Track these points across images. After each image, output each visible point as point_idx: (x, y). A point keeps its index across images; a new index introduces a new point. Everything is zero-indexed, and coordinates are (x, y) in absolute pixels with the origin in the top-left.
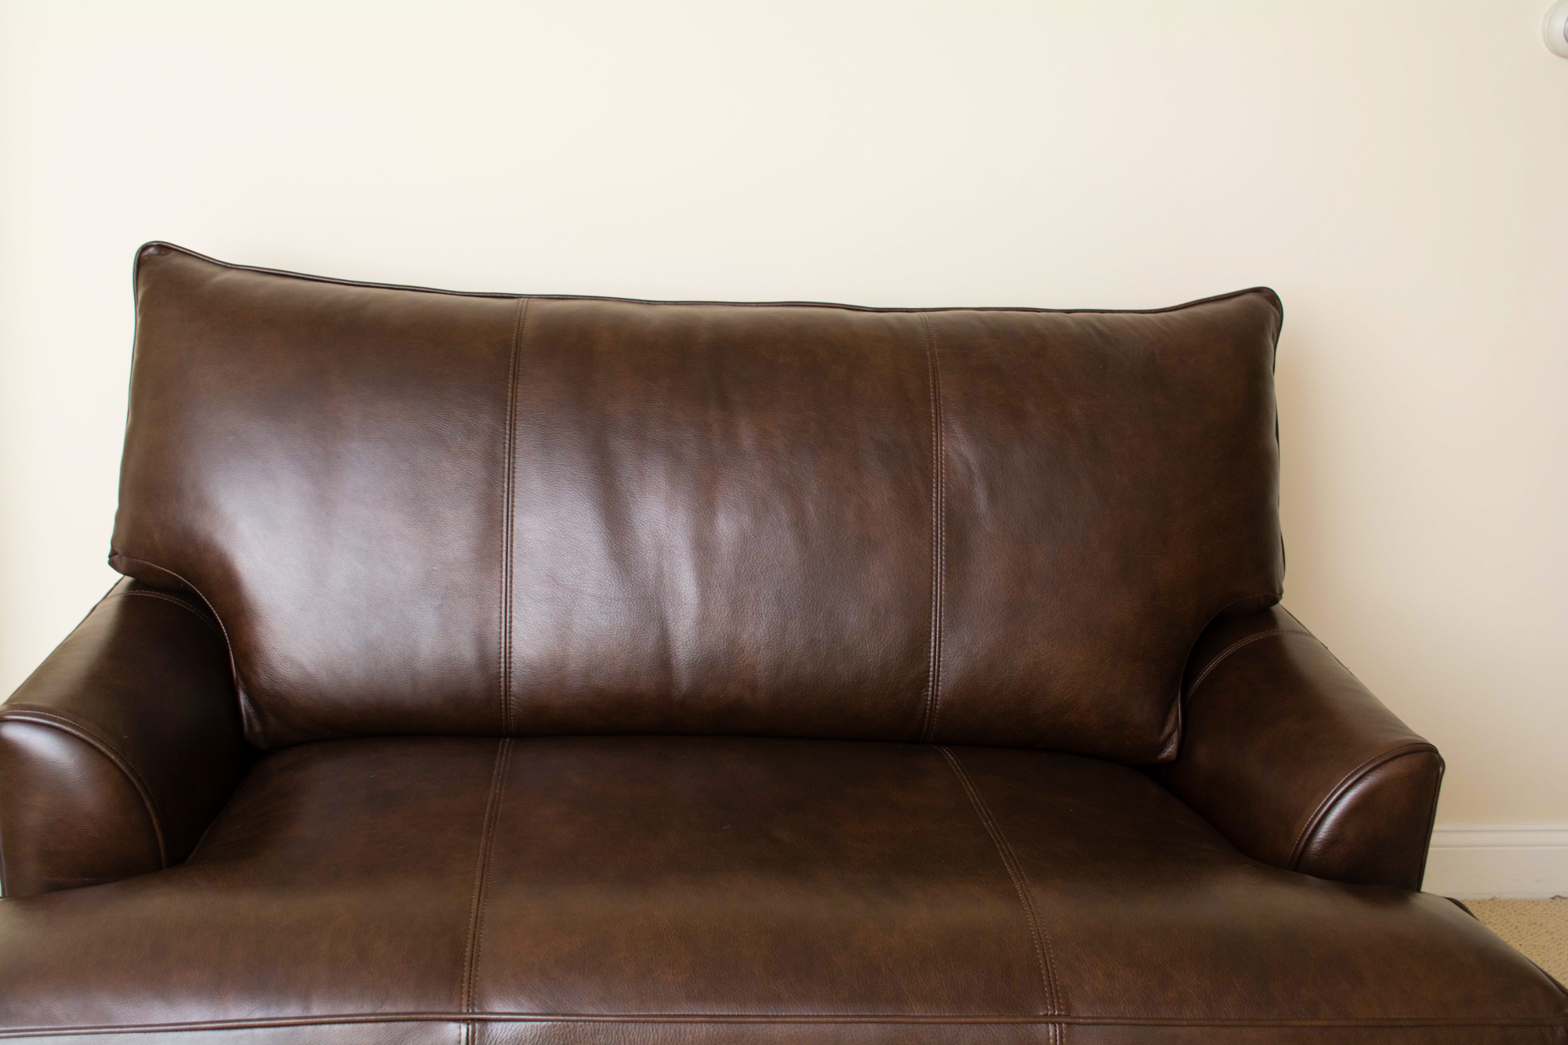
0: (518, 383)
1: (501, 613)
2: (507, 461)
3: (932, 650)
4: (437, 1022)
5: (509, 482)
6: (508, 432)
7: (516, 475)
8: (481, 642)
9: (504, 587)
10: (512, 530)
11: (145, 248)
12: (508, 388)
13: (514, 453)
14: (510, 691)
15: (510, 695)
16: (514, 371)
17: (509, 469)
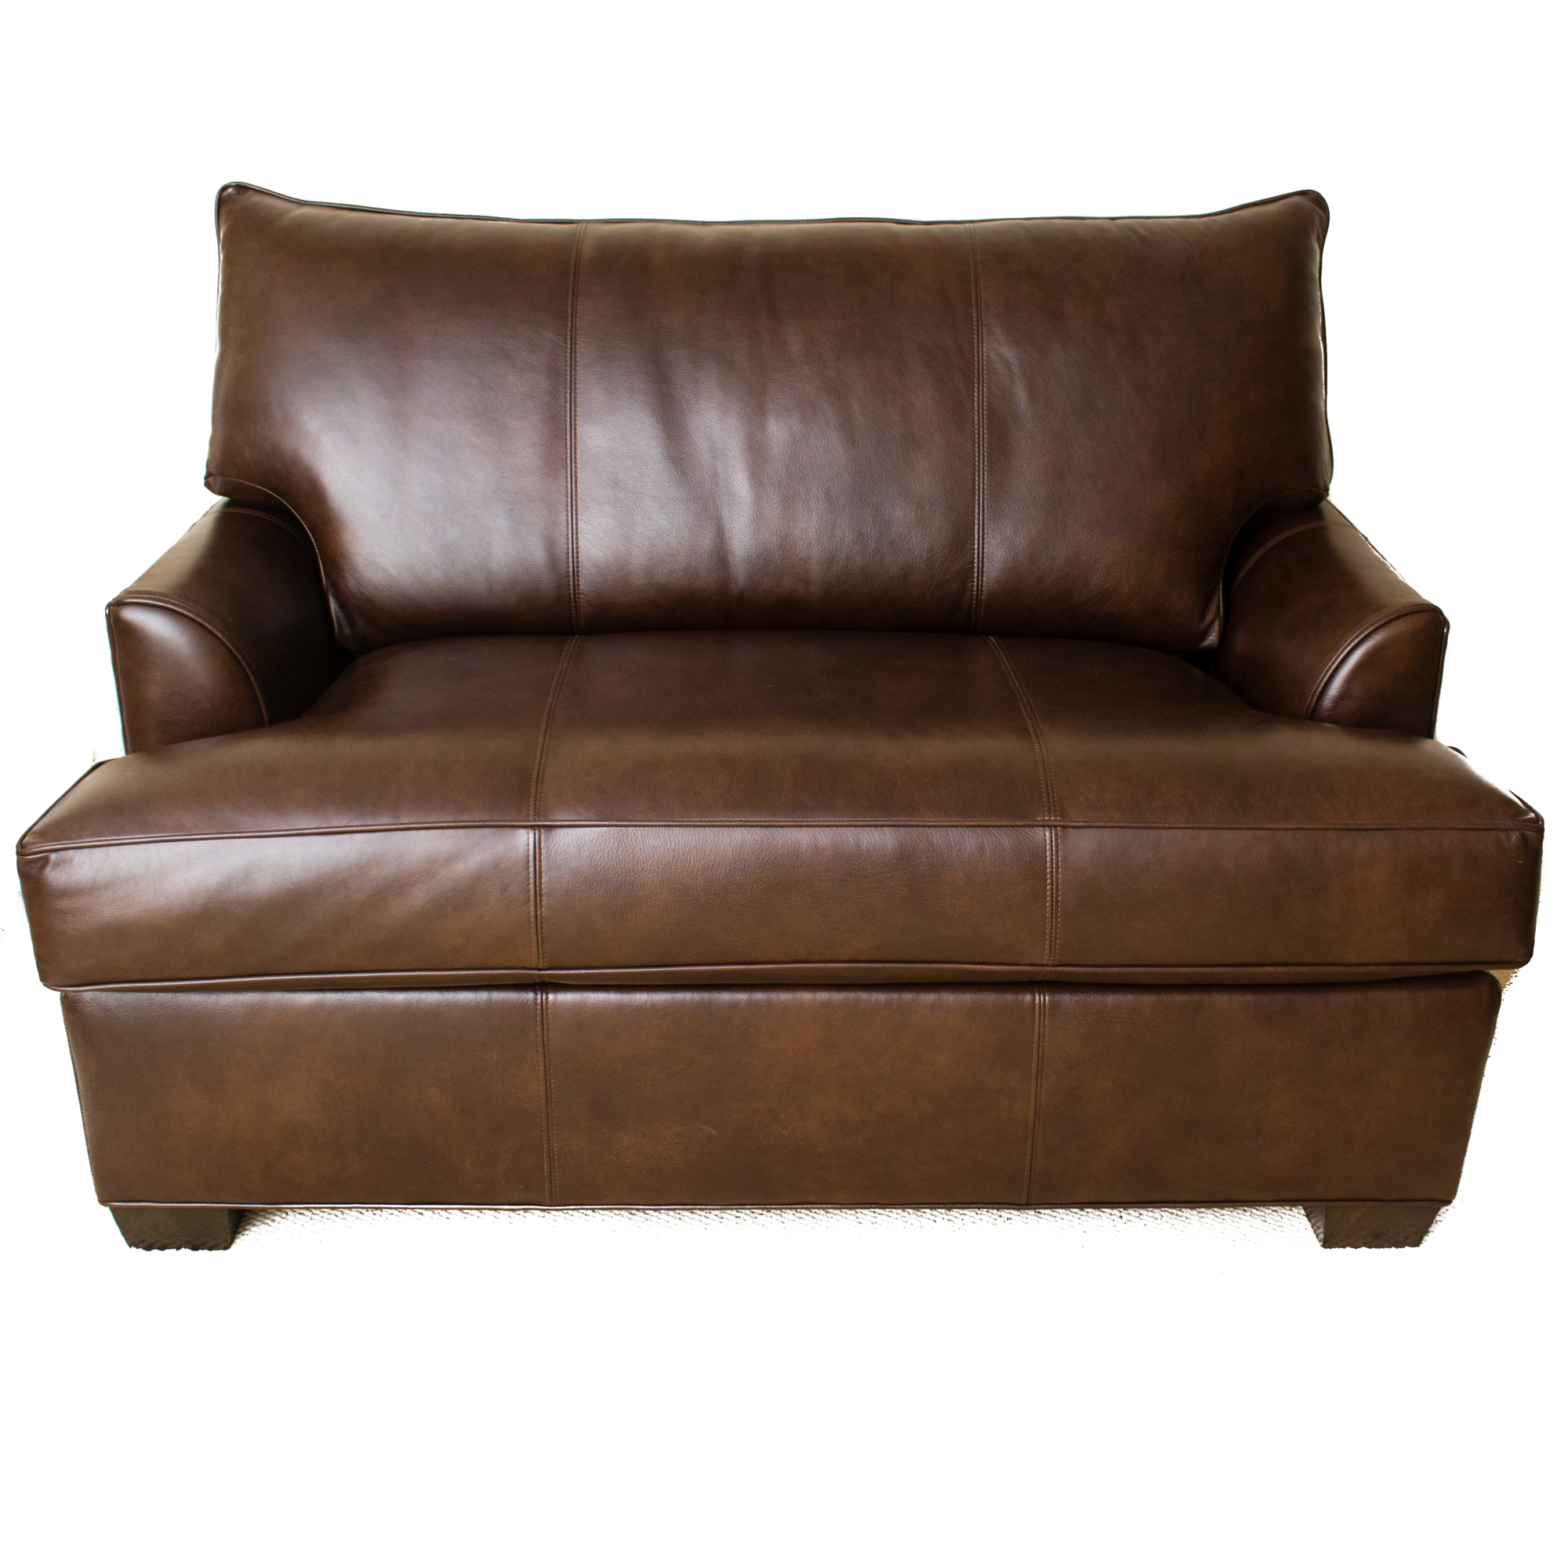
0: (577, 300)
1: (567, 516)
2: (568, 373)
3: (976, 542)
4: (508, 829)
5: (571, 393)
6: (569, 346)
7: (578, 386)
8: (550, 543)
9: (569, 492)
10: (575, 438)
11: (224, 188)
12: (568, 304)
13: (575, 366)
14: (578, 589)
15: (578, 594)
16: (574, 289)
17: (571, 381)
